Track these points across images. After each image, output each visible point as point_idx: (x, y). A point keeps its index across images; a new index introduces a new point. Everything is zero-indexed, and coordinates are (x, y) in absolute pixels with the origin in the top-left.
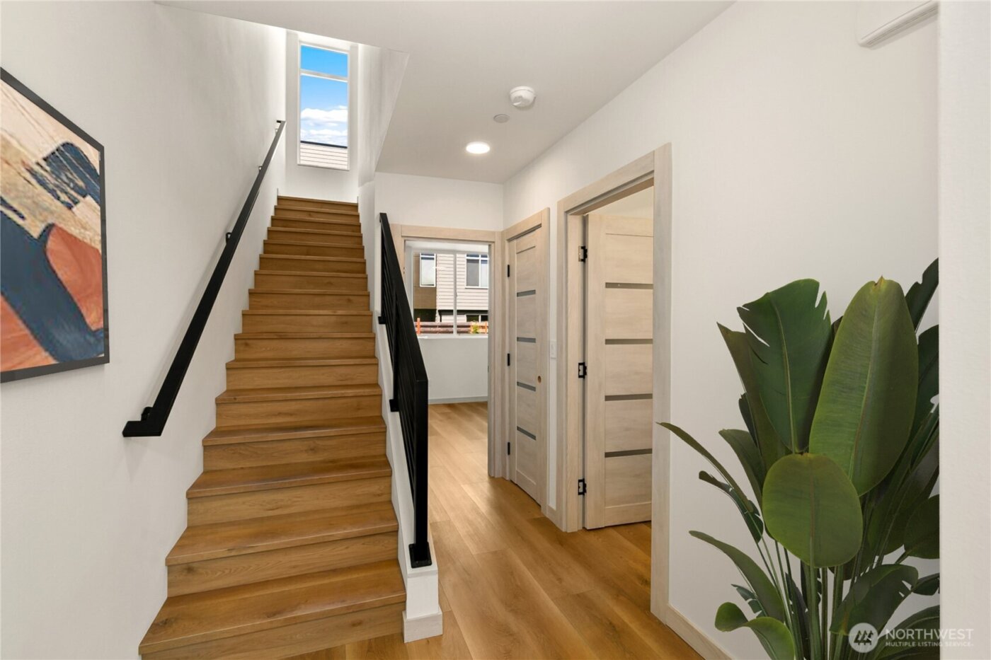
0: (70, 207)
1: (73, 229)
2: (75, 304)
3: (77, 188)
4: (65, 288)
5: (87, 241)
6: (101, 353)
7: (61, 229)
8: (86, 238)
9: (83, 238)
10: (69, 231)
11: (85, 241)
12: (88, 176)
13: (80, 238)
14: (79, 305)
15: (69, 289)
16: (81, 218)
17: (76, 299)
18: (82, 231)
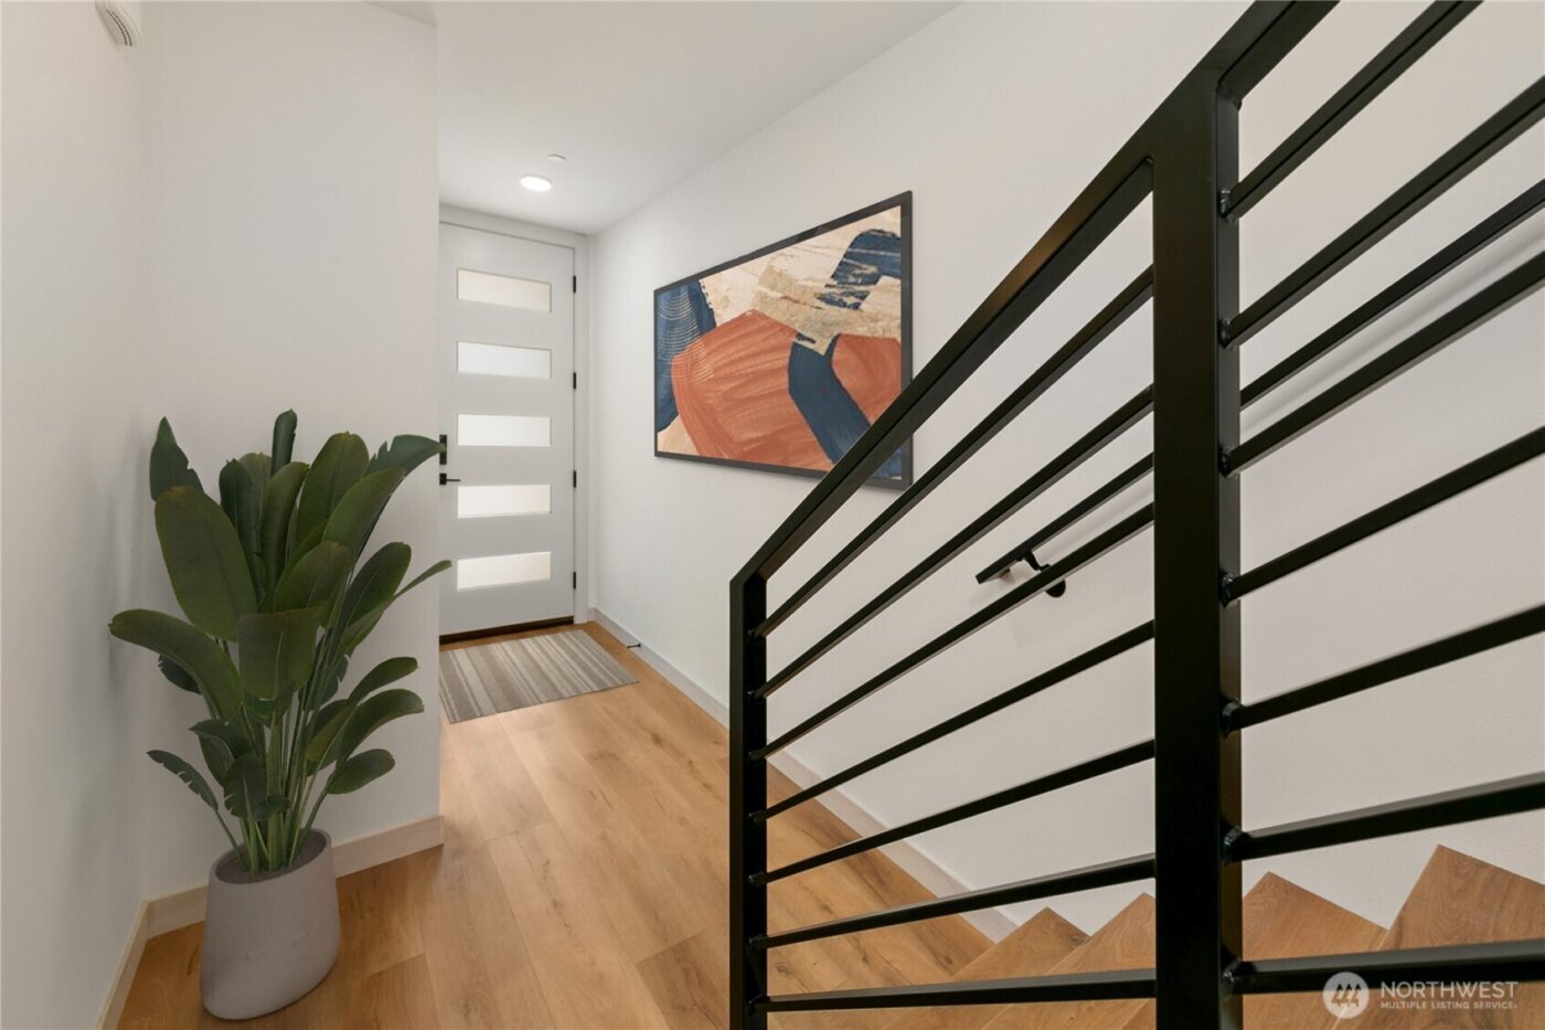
0: (856, 307)
1: (860, 329)
2: (861, 413)
3: (867, 279)
4: (849, 396)
5: (879, 334)
6: (897, 475)
7: (847, 335)
8: (876, 332)
9: (873, 333)
10: (856, 334)
11: (876, 335)
12: (882, 253)
13: (869, 335)
14: (865, 412)
15: (853, 397)
16: (870, 310)
17: (861, 407)
18: (872, 325)
